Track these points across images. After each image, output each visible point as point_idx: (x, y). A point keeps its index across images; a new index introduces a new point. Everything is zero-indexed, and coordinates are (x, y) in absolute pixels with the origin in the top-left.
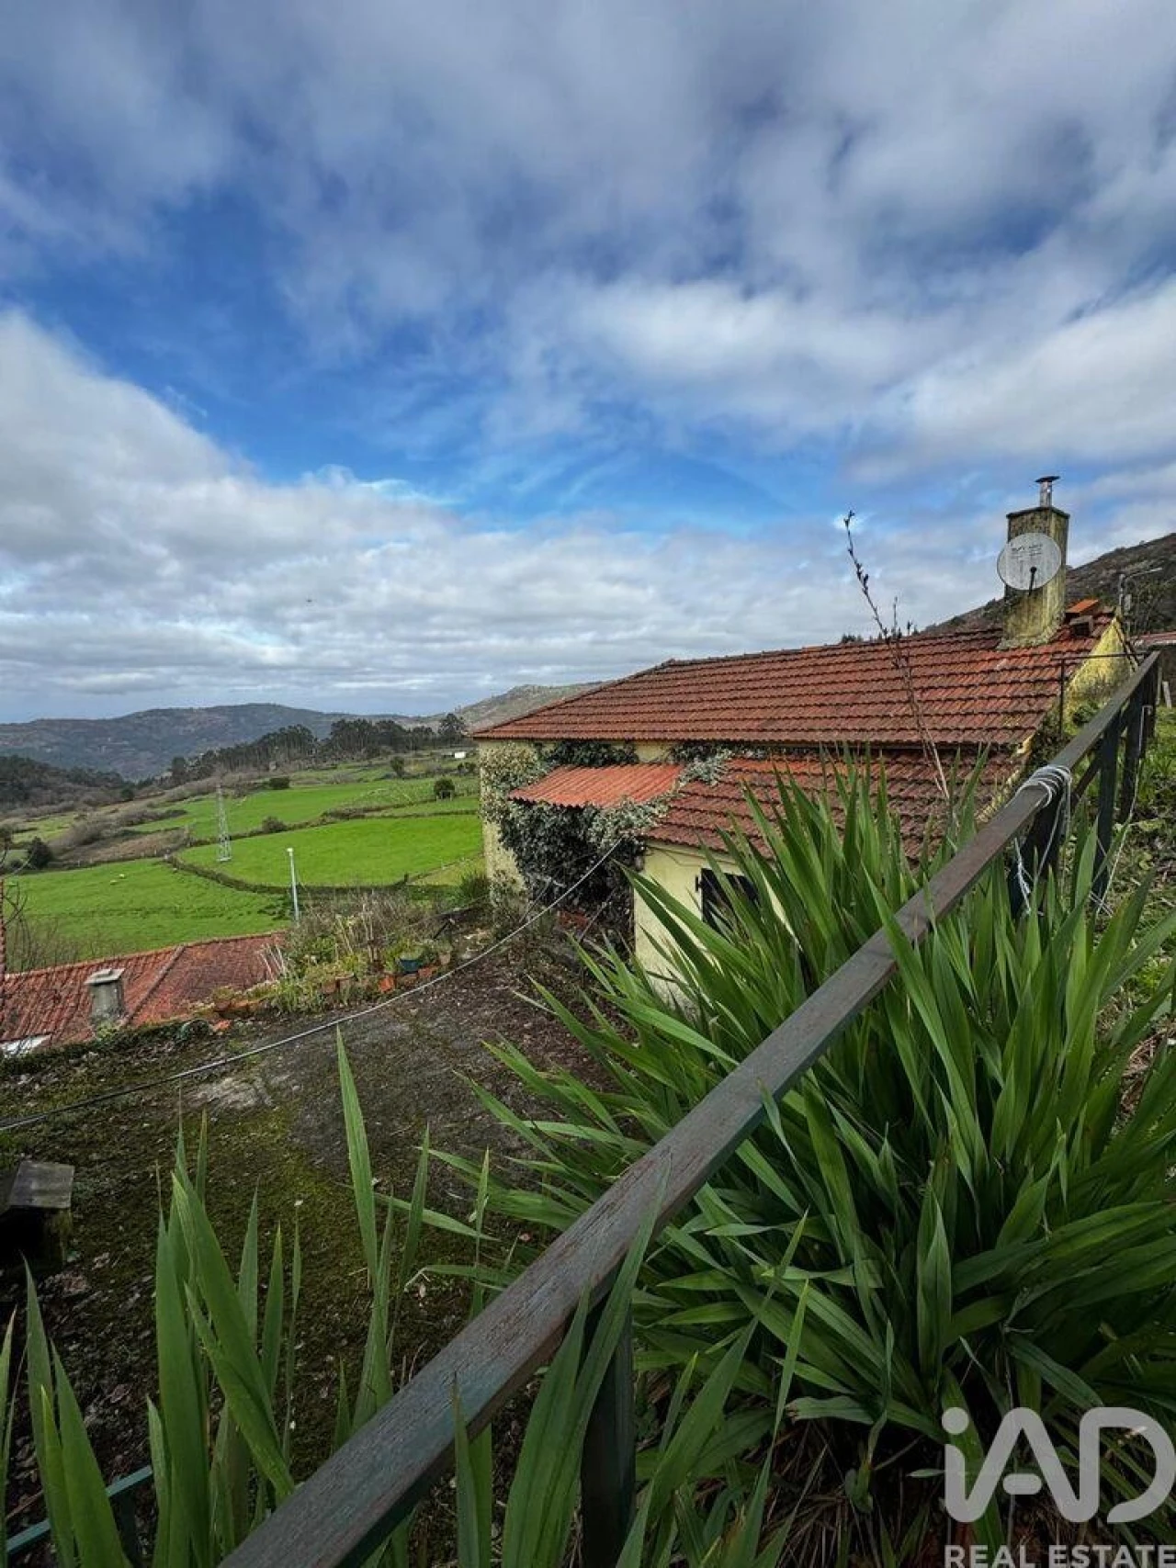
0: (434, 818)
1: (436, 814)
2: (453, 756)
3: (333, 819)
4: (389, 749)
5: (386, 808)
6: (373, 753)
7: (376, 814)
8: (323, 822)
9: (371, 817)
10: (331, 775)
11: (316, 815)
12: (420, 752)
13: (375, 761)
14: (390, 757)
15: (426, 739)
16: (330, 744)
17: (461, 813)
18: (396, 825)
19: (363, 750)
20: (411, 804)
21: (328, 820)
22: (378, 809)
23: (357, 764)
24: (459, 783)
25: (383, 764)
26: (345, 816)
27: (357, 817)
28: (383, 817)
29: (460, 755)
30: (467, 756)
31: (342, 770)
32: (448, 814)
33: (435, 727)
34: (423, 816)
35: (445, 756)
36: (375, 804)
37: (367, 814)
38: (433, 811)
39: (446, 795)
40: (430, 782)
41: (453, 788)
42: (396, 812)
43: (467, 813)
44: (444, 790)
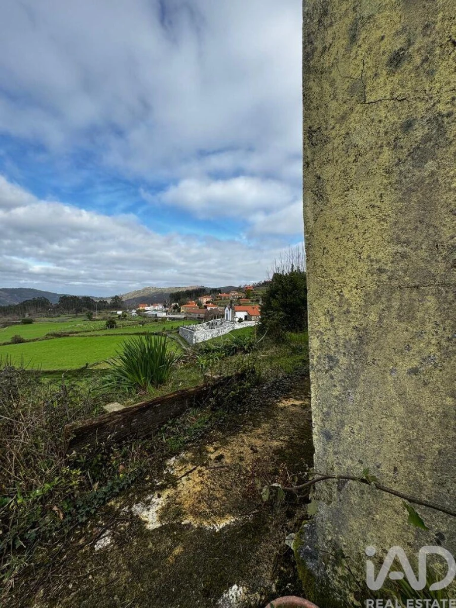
0: (105, 337)
1: (106, 335)
2: (116, 313)
3: (52, 337)
4: (86, 309)
5: (80, 332)
6: (79, 311)
7: (75, 335)
8: (46, 338)
9: (73, 336)
10: (56, 319)
11: (44, 335)
12: (101, 311)
13: (79, 314)
14: (86, 312)
15: (105, 306)
16: (58, 307)
17: (119, 334)
18: (85, 340)
19: (74, 309)
20: (94, 330)
21: (49, 337)
22: (77, 333)
23: (72, 315)
24: (118, 323)
25: (83, 315)
26: (59, 336)
27: (65, 336)
28: (79, 336)
29: (120, 313)
30: (123, 313)
31: (63, 317)
32: (112, 335)
33: (109, 301)
34: (100, 336)
35: (113, 313)
36: (76, 330)
37: (70, 335)
38: (105, 333)
39: (112, 327)
40: (104, 322)
41: (115, 324)
42: (86, 334)
43: (122, 334)
44: (111, 324)
